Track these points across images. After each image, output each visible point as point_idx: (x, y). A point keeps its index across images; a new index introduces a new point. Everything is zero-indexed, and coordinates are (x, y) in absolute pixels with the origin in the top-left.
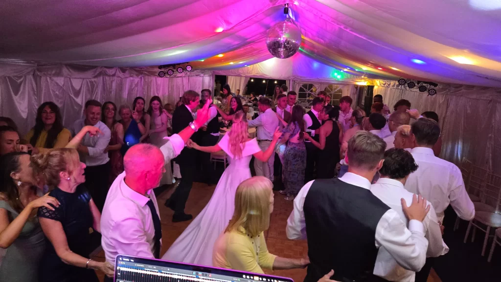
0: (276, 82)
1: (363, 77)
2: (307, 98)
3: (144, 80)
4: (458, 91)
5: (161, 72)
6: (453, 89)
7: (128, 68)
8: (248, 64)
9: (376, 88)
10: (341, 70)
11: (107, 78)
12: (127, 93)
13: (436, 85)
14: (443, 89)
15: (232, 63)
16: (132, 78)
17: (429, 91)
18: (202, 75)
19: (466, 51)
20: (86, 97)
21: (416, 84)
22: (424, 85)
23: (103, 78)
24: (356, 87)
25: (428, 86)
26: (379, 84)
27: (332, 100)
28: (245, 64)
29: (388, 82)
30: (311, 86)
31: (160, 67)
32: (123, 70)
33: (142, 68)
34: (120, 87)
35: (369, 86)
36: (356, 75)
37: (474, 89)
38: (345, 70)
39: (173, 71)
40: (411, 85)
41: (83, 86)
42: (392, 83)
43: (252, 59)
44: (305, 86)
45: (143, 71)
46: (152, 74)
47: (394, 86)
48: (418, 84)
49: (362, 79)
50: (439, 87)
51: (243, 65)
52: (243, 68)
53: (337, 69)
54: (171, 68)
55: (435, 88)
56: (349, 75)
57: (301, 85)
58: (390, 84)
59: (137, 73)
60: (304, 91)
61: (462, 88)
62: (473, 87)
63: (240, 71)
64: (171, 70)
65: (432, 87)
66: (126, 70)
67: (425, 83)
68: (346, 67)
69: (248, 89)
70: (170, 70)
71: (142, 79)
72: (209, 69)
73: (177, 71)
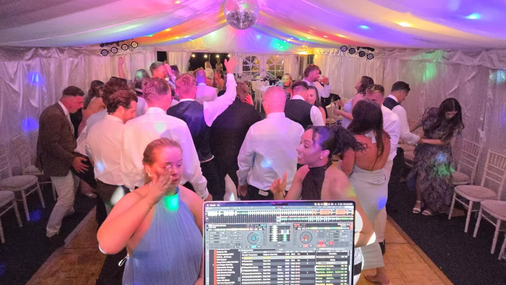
0: (218, 56)
1: (304, 46)
2: (251, 71)
3: (84, 60)
4: (392, 54)
5: (104, 50)
6: (387, 53)
7: (66, 48)
8: (193, 38)
9: (316, 57)
10: (284, 40)
11: (45, 60)
12: (68, 76)
13: (373, 50)
14: (379, 53)
15: (177, 38)
16: (71, 59)
17: (367, 55)
18: (144, 52)
19: (409, 14)
20: (23, 82)
21: (356, 50)
22: (363, 50)
23: (40, 60)
24: (297, 57)
25: (366, 51)
26: (319, 53)
27: (275, 71)
28: (190, 38)
29: (327, 50)
30: (254, 58)
31: (102, 45)
32: (61, 50)
33: (81, 47)
34: (60, 68)
35: (309, 55)
36: (298, 44)
37: (407, 51)
38: (289, 40)
39: (117, 49)
40: (352, 51)
41: (19, 70)
42: (331, 50)
43: (196, 33)
44: (248, 58)
45: (82, 50)
46: (93, 52)
47: (333, 53)
48: (358, 49)
49: (303, 48)
50: (376, 51)
51: (187, 40)
52: (188, 43)
53: (279, 39)
54: (115, 45)
55: (373, 53)
56: (291, 44)
57: (245, 57)
58: (329, 52)
59: (75, 53)
60: (247, 64)
61: (395, 51)
62: (405, 49)
63: (184, 46)
64: (115, 48)
65: (370, 52)
66: (65, 50)
67: (364, 48)
68: (289, 37)
69: (191, 64)
70: (113, 48)
71: (82, 59)
72: (151, 46)
73: (122, 48)
